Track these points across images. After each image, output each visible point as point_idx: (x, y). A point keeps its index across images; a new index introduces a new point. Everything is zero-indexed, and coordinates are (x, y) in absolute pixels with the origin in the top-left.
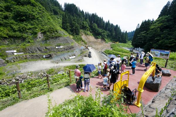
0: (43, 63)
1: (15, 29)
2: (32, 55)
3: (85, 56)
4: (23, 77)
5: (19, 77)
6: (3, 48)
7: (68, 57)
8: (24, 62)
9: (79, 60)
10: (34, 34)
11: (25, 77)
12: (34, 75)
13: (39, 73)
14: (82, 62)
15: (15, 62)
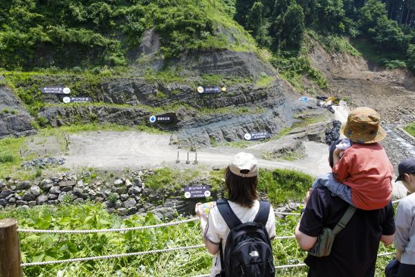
0: (142, 144)
1: (77, 15)
2: (114, 111)
3: (312, 138)
4: (62, 184)
5: (53, 180)
6: (35, 76)
7: (241, 133)
8: (85, 130)
9: (282, 151)
10: (132, 36)
11: (70, 184)
12: (99, 183)
13: (117, 178)
14: (291, 160)
15: (61, 128)
